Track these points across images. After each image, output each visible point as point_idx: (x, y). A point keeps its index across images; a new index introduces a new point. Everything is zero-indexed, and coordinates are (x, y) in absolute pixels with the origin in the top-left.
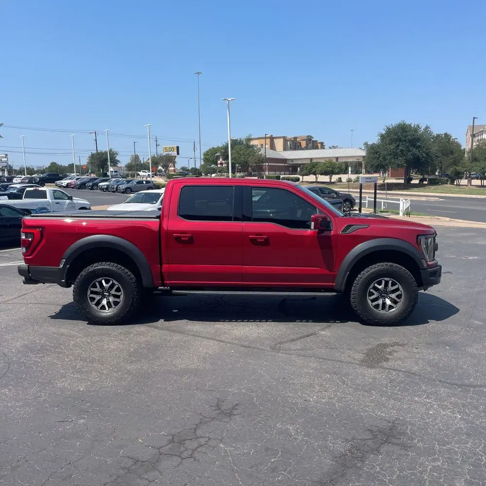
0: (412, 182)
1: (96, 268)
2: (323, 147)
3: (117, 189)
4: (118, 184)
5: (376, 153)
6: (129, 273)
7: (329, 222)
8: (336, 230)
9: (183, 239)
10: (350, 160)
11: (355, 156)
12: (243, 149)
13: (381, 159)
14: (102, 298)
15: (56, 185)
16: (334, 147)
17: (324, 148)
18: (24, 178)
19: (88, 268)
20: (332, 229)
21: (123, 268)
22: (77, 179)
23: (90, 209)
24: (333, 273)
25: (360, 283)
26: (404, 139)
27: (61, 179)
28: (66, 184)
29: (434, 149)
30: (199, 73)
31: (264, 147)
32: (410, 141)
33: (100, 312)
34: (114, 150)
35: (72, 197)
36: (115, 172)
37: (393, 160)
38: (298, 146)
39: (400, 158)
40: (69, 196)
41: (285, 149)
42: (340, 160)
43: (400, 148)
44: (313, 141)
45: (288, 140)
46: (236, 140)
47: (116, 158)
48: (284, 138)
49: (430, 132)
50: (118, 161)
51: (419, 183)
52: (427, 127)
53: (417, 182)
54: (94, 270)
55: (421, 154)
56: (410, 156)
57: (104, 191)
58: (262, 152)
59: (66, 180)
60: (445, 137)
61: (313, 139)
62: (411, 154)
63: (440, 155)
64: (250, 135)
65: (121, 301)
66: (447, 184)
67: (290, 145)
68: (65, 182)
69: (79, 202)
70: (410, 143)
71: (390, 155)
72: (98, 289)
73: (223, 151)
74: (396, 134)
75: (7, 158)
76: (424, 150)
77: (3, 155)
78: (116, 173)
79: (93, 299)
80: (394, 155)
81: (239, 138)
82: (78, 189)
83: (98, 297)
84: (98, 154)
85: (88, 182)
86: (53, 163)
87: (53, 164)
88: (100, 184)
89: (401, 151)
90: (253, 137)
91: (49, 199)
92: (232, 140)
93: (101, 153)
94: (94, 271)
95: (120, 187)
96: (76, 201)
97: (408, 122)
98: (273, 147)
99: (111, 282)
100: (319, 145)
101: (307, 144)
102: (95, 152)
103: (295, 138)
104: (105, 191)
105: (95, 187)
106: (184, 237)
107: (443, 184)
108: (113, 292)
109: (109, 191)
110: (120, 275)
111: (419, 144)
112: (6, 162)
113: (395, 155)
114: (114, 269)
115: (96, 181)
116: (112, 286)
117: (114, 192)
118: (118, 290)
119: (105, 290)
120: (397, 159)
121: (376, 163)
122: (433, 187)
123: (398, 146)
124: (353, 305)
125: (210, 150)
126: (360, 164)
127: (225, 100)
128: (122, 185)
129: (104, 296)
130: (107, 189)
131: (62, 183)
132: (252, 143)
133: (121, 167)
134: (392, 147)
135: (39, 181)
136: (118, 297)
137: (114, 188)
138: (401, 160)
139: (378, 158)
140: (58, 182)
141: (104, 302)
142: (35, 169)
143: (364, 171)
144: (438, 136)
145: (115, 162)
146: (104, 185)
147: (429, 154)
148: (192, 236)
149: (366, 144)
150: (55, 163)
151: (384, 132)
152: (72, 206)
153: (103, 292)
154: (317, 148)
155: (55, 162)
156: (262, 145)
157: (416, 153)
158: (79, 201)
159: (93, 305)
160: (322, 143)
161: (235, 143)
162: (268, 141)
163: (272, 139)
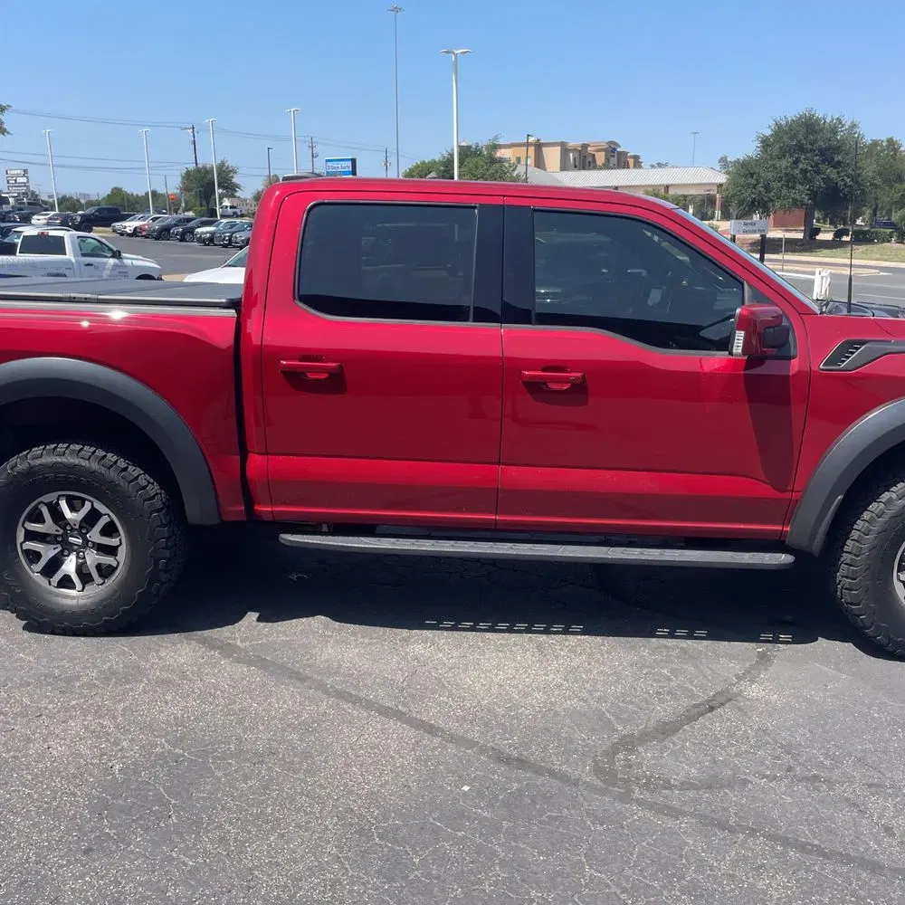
0: (818, 237)
1: (38, 462)
2: (638, 164)
3: (230, 240)
4: (233, 230)
5: (752, 175)
6: (144, 479)
7: (787, 330)
8: (806, 357)
9: (311, 376)
10: (693, 192)
11: (703, 184)
12: (482, 166)
13: (760, 188)
14: (62, 551)
15: (114, 231)
16: (660, 165)
17: (640, 167)
18: (54, 215)
19: (13, 460)
20: (792, 352)
21: (122, 463)
22: (154, 220)
23: (160, 279)
24: (787, 495)
25: (875, 528)
26: (809, 147)
27: (124, 218)
28: (132, 228)
29: (869, 170)
30: (396, 10)
31: (523, 162)
32: (822, 152)
33: (58, 595)
34: (230, 163)
35: (119, 252)
36: (231, 207)
37: (784, 191)
38: (589, 162)
39: (799, 186)
40: (115, 249)
41: (564, 168)
42: (671, 192)
43: (801, 166)
44: (620, 153)
45: (570, 150)
46: (469, 147)
47: (234, 180)
48: (562, 144)
49: (859, 134)
50: (237, 186)
51: (833, 240)
52: (854, 126)
53: (828, 236)
54: (31, 468)
55: (843, 180)
56: (819, 182)
57: (206, 245)
58: (520, 169)
59: (132, 220)
60: (888, 146)
61: (619, 150)
62: (823, 179)
63: (878, 181)
64: (496, 138)
65: (121, 564)
66: (889, 242)
67: (575, 159)
68: (130, 226)
69: (136, 263)
70: (821, 155)
71: (780, 179)
72: (48, 526)
73: (442, 168)
74: (795, 136)
75: (27, 178)
76: (850, 171)
77: (19, 172)
78: (234, 210)
79: (34, 557)
80: (788, 181)
81: (475, 142)
82: (156, 239)
83: (48, 552)
84: (198, 170)
85: (176, 225)
86: (116, 188)
87: (117, 192)
88: (199, 230)
89: (804, 171)
90: (501, 142)
91: (70, 255)
92: (460, 147)
93: (204, 168)
94: (31, 472)
95: (236, 238)
96: (130, 261)
97: (819, 114)
98: (539, 163)
99: (88, 506)
100: (631, 161)
101: (607, 160)
102: (192, 167)
103: (585, 146)
104: (208, 245)
105: (188, 237)
106: (313, 370)
107: (883, 242)
108: (95, 535)
109: (215, 245)
110: (113, 486)
111: (838, 158)
112: (25, 185)
113: (790, 181)
114: (94, 466)
115: (189, 225)
116: (93, 516)
117: (225, 246)
118: (109, 530)
119: (72, 529)
120: (794, 188)
121: (748, 195)
122: (862, 248)
123: (797, 162)
124: (846, 597)
125: (417, 167)
126: (710, 200)
127: (447, 52)
128: (241, 234)
129: (68, 548)
130: (210, 241)
131: (125, 227)
132: (500, 154)
133: (245, 200)
134: (785, 163)
135: (81, 222)
136: (112, 551)
137: (224, 239)
138: (801, 193)
139: (754, 187)
140: (117, 225)
141: (70, 566)
142: (83, 201)
143: (718, 213)
144: (875, 143)
145: (230, 188)
146: (207, 233)
147: (860, 179)
148: (341, 366)
149: (723, 160)
150: (121, 190)
151: (768, 132)
152: (122, 272)
153: (65, 536)
154: (626, 166)
155: (120, 186)
156: (519, 159)
157: (832, 176)
158: (137, 261)
159: (34, 572)
160: (636, 158)
161: (466, 153)
162: (532, 149)
163: (539, 146)
